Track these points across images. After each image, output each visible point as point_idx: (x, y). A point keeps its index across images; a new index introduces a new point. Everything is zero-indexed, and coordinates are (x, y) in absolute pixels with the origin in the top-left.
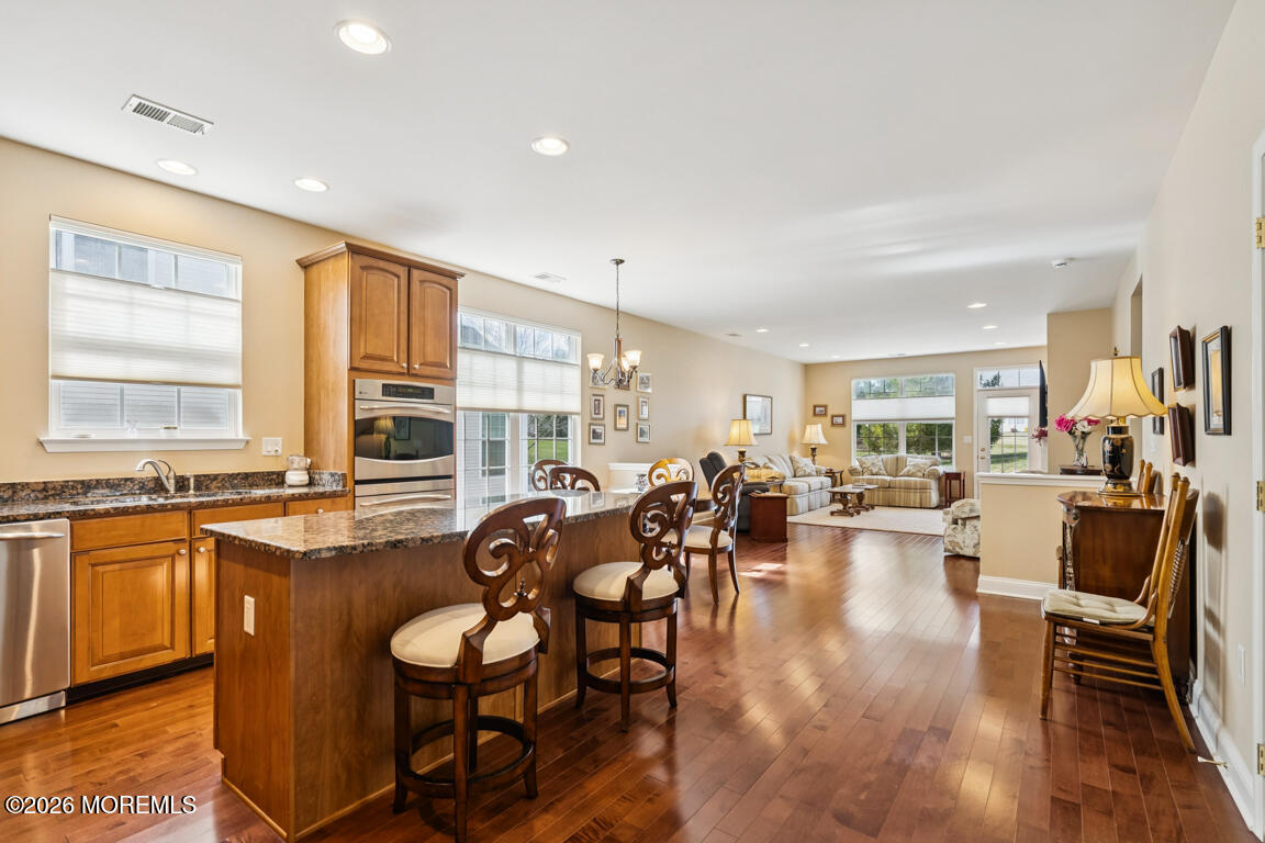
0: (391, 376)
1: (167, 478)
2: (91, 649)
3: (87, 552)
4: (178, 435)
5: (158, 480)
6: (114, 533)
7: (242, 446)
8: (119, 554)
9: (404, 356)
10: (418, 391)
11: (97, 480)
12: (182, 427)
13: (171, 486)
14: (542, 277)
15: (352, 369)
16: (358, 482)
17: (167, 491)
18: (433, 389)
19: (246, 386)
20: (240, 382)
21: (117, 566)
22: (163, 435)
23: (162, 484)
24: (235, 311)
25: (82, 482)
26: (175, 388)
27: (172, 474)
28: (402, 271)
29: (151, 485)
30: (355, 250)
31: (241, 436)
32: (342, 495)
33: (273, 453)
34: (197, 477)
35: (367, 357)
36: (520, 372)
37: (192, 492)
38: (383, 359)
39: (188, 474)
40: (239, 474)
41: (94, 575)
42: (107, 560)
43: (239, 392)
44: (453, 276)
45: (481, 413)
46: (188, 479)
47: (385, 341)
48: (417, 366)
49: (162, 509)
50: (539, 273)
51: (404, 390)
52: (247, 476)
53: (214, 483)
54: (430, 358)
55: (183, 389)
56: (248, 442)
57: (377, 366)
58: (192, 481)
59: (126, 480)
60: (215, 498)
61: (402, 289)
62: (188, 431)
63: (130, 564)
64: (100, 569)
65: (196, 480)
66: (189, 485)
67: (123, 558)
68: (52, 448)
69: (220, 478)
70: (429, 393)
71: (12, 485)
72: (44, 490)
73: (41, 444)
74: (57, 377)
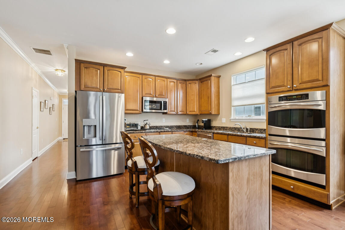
1: (244, 128)
4: (251, 118)
7: (265, 121)
9: (289, 83)
10: (300, 97)
13: (245, 130)
15: (268, 93)
18: (308, 94)
20: (265, 102)
22: (248, 118)
25: (234, 128)
28: (289, 46)
30: (267, 50)
37: (249, 132)
38: (280, 87)
40: (263, 129)
51: (290, 97)
54: (306, 78)
55: (245, 106)
58: (249, 129)
62: (254, 117)
68: (232, 120)
69: (258, 130)
70: (306, 96)
71: (227, 127)
72: (230, 129)
73: (230, 119)
74: (233, 106)
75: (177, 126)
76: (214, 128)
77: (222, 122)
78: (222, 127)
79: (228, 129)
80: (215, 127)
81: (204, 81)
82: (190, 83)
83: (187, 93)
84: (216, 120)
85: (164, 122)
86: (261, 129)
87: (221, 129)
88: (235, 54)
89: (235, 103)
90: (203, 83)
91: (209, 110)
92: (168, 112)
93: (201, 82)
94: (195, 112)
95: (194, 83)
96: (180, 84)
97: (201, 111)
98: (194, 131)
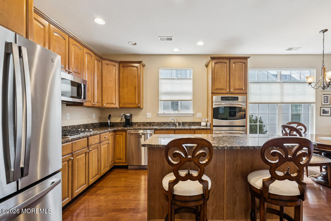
0: (223, 94)
1: (176, 122)
4: (180, 112)
7: (192, 115)
9: (228, 88)
10: (233, 98)
13: (177, 124)
14: (290, 49)
15: (212, 93)
16: (214, 126)
18: (238, 97)
19: (194, 100)
20: (192, 99)
22: (177, 112)
24: (191, 82)
25: (163, 122)
28: (227, 61)
29: (174, 124)
30: (213, 58)
31: (192, 113)
32: (209, 129)
33: (199, 117)
35: (217, 89)
36: (282, 88)
37: (181, 126)
38: (221, 89)
39: (180, 122)
40: (191, 122)
43: (192, 102)
44: (246, 58)
45: (290, 105)
47: (222, 84)
48: (232, 90)
50: (288, 48)
51: (228, 98)
52: (193, 123)
53: (186, 124)
54: (237, 87)
55: (182, 102)
56: (194, 114)
57: (220, 91)
58: (181, 123)
59: (170, 122)
60: (185, 128)
61: (227, 66)
62: (182, 112)
68: (159, 115)
69: (188, 123)
70: (237, 99)
72: (158, 124)
73: (158, 114)
74: (161, 101)
76: (135, 124)
77: (147, 117)
78: (147, 123)
79: (155, 124)
80: (137, 123)
81: (128, 67)
82: (107, 64)
83: (104, 78)
84: (138, 115)
85: (69, 119)
86: (190, 123)
87: (146, 125)
88: (174, 50)
89: (163, 97)
90: (126, 68)
91: (137, 103)
92: (85, 103)
93: (123, 67)
94: (114, 104)
95: (112, 65)
96: (96, 61)
97: (123, 104)
98: (122, 130)
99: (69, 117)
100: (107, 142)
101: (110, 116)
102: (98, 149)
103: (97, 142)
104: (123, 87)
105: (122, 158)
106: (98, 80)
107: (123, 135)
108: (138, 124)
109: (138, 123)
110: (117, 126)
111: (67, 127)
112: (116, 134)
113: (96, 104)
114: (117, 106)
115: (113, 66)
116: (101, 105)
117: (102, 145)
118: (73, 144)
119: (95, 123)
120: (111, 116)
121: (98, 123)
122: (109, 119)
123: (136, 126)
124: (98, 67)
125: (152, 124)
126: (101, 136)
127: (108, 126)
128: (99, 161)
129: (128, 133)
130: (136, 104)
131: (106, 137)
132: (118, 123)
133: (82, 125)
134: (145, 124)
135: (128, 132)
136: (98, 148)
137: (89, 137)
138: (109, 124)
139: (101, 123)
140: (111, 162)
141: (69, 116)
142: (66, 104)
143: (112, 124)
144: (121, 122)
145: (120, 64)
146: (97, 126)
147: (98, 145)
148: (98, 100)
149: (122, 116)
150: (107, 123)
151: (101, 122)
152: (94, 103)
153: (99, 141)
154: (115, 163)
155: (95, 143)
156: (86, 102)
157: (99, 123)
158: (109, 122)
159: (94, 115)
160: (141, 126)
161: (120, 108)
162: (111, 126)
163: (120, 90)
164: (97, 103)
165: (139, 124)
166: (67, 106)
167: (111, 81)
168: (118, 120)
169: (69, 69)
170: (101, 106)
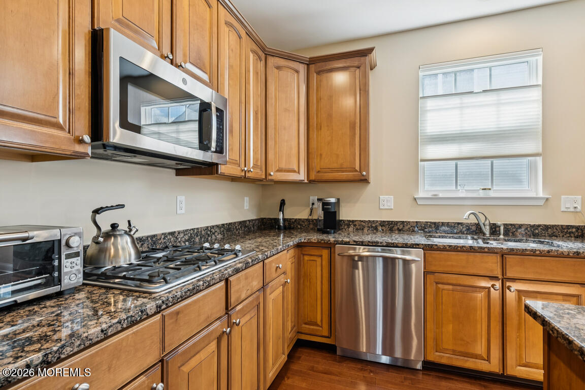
1: (484, 225)
2: (436, 340)
3: (433, 273)
4: (492, 194)
5: (478, 225)
6: (449, 263)
7: (542, 203)
8: (453, 278)
11: (442, 223)
12: (495, 188)
13: (487, 230)
17: (484, 234)
19: (545, 154)
20: (540, 150)
21: (451, 287)
22: (482, 194)
23: (481, 228)
25: (435, 223)
26: (489, 162)
27: (487, 222)
29: (474, 228)
31: (541, 194)
33: (572, 209)
34: (506, 226)
37: (502, 237)
39: (499, 223)
40: (539, 226)
41: (437, 289)
42: (445, 281)
43: (539, 160)
46: (499, 227)
49: (481, 250)
52: (546, 227)
53: (519, 230)
55: (495, 161)
56: (547, 199)
58: (502, 228)
59: (459, 224)
62: (499, 190)
63: (459, 288)
64: (440, 286)
65: (505, 228)
66: (499, 231)
67: (454, 282)
68: (419, 202)
71: (403, 222)
72: (417, 226)
73: (415, 199)
74: (422, 160)
75: (223, 225)
76: (349, 226)
77: (382, 207)
78: (383, 223)
79: (407, 228)
82: (278, 68)
84: (356, 202)
85: (183, 211)
87: (380, 229)
89: (431, 151)
90: (325, 75)
91: (357, 168)
92: (223, 167)
93: (319, 73)
94: (294, 171)
95: (290, 70)
96: (251, 55)
97: (318, 172)
98: (319, 242)
99: (183, 205)
100: (282, 279)
101: (283, 203)
102: (260, 308)
103: (255, 289)
104: (319, 128)
105: (319, 323)
106: (258, 107)
107: (324, 257)
108: (355, 225)
109: (356, 223)
110: (301, 228)
111: (177, 233)
112: (304, 255)
113: (252, 170)
114: (302, 176)
115: (292, 71)
116: (264, 173)
117: (270, 294)
118: (168, 322)
119: (249, 221)
120: (285, 204)
121: (256, 220)
122: (280, 210)
123: (351, 229)
124: (256, 73)
125: (396, 228)
126: (267, 267)
127: (279, 228)
128: (261, 345)
129: (338, 255)
130: (356, 171)
131: (281, 266)
132: (303, 222)
133: (217, 226)
134: (376, 226)
135: (337, 252)
136: (258, 306)
137: (231, 279)
138: (282, 225)
139: (262, 219)
140: (291, 331)
141: (184, 203)
142: (174, 171)
143: (287, 224)
144: (310, 218)
145: (311, 66)
146: (254, 228)
147: (258, 297)
148: (257, 161)
149: (313, 204)
150: (277, 220)
151: (262, 217)
152: (246, 169)
153: (261, 285)
154: (301, 333)
155: (249, 293)
156: (226, 163)
157: (258, 219)
158: (281, 217)
159: (246, 199)
160: (366, 230)
161: (311, 182)
162: (285, 228)
163: (311, 136)
164: (253, 167)
165: (359, 226)
166: (177, 174)
167: (289, 111)
168: (302, 214)
169: (172, 52)
170: (264, 177)
